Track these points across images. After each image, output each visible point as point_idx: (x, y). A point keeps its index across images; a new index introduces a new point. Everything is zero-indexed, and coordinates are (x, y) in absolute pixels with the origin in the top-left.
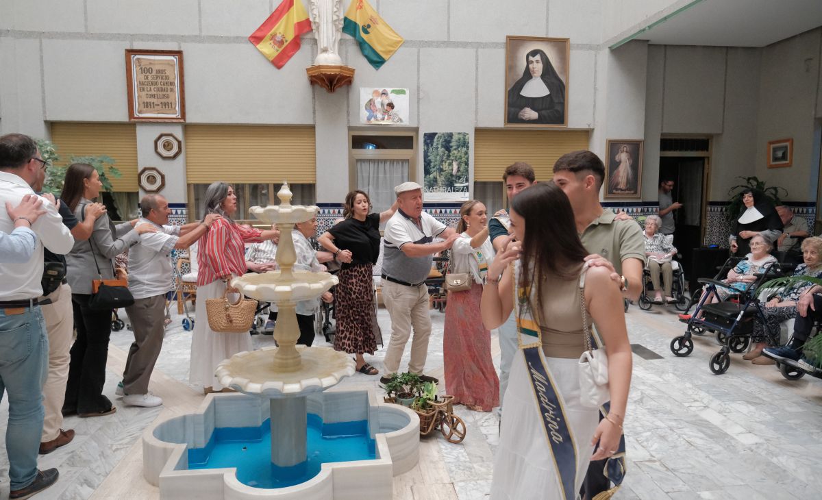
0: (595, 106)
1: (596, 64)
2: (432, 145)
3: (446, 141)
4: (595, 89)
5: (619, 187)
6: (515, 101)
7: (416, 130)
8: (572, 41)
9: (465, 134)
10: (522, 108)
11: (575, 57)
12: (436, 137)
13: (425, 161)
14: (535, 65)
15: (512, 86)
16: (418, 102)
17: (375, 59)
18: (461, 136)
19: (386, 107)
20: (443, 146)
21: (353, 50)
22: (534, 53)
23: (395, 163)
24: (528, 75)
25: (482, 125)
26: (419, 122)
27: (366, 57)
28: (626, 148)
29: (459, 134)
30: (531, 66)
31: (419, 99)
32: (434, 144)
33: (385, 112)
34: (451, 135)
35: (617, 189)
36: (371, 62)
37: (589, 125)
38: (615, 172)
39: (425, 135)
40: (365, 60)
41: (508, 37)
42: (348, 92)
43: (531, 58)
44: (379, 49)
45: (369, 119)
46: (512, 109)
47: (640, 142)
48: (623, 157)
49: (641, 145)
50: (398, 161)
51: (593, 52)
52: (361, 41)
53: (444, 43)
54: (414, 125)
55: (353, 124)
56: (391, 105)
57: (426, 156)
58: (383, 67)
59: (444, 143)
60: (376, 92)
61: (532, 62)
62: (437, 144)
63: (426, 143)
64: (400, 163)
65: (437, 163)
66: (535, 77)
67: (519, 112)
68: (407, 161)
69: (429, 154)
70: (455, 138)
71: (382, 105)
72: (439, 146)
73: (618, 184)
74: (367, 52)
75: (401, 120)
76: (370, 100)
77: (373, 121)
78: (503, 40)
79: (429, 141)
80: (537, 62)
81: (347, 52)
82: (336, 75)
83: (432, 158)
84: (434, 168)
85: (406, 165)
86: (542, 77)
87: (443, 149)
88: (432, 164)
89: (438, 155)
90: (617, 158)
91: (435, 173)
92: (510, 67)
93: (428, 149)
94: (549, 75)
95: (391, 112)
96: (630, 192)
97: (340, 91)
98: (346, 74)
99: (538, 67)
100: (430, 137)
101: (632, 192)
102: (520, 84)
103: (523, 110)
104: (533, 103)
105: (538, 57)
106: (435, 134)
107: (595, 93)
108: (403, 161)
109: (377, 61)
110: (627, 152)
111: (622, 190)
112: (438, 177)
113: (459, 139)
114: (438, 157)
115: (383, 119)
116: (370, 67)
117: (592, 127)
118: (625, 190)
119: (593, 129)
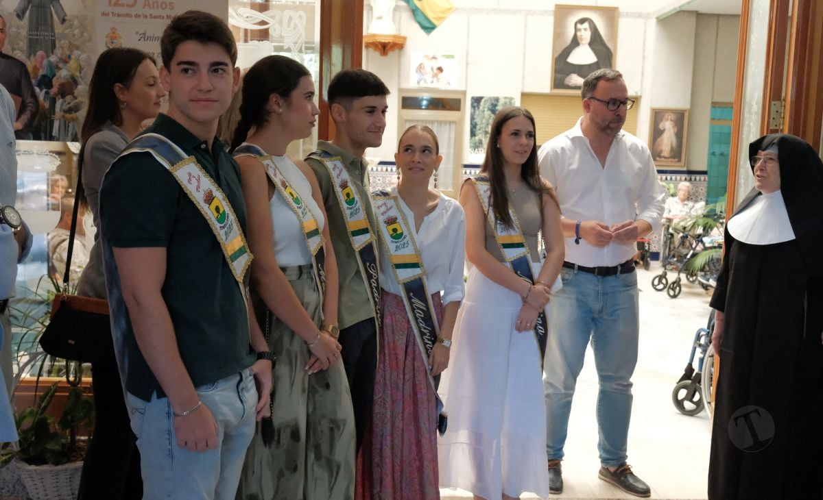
0: (642, 74)
1: (645, 32)
2: (478, 108)
3: (492, 104)
4: (644, 57)
5: (662, 155)
6: (562, 67)
7: (464, 93)
8: (621, 10)
9: (511, 99)
10: (568, 74)
11: (624, 25)
12: (483, 100)
13: (471, 124)
14: (583, 32)
15: (559, 53)
16: (467, 67)
17: (428, 25)
18: (507, 101)
19: (435, 71)
20: (489, 109)
21: (406, 16)
22: (582, 21)
23: (443, 124)
24: (575, 42)
25: (527, 90)
26: (466, 86)
27: (419, 23)
28: (671, 116)
29: (506, 98)
30: (578, 34)
31: (467, 64)
32: (481, 108)
33: (435, 75)
34: (497, 100)
35: (660, 157)
36: (424, 28)
37: (636, 93)
38: (659, 139)
39: (473, 98)
40: (417, 26)
41: (556, 5)
42: (400, 56)
43: (579, 26)
44: (431, 15)
45: (419, 82)
46: (559, 76)
47: (686, 111)
48: (668, 126)
49: (686, 115)
50: (445, 122)
51: (642, 20)
52: (414, 8)
53: (494, 10)
54: (463, 89)
55: (404, 86)
56: (440, 69)
57: (472, 118)
58: (434, 32)
59: (490, 107)
60: (426, 56)
61: (580, 30)
62: (484, 108)
63: (473, 107)
64: (448, 125)
65: (483, 125)
66: (584, 44)
67: (566, 77)
68: (455, 122)
69: (475, 117)
70: (502, 101)
71: (432, 69)
72: (486, 109)
73: (661, 152)
74: (420, 18)
75: (449, 83)
76: (421, 64)
77: (423, 85)
78: (552, 8)
79: (475, 104)
80: (585, 29)
81: (400, 17)
82: (389, 43)
83: (477, 120)
84: (479, 130)
85: (453, 127)
86: (590, 44)
87: (490, 112)
88: (478, 127)
89: (484, 117)
90: (661, 126)
91: (480, 135)
92: (558, 33)
93: (474, 112)
94: (596, 42)
95: (440, 75)
96: (673, 160)
97: (392, 54)
98: (398, 41)
99: (585, 35)
100: (477, 101)
101: (676, 160)
102: (567, 52)
103: (570, 77)
104: (580, 70)
105: (586, 25)
106: (481, 98)
107: (644, 60)
108: (450, 123)
109: (428, 27)
110: (671, 120)
111: (665, 158)
112: (483, 140)
113: (506, 103)
114: (484, 120)
115: (432, 82)
116: (422, 32)
117: (639, 94)
118: (669, 158)
119: (641, 97)
